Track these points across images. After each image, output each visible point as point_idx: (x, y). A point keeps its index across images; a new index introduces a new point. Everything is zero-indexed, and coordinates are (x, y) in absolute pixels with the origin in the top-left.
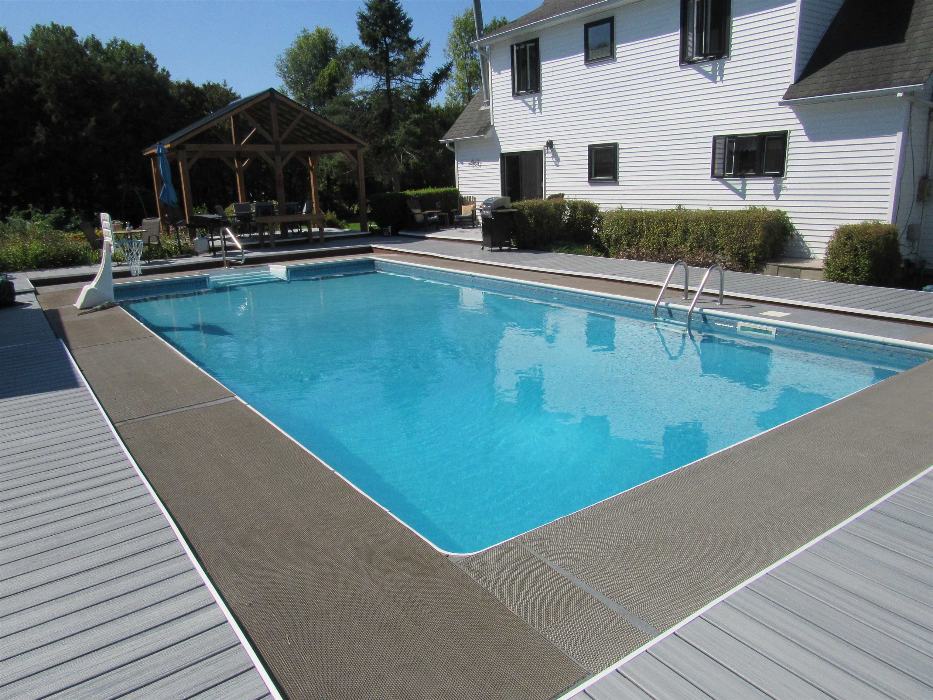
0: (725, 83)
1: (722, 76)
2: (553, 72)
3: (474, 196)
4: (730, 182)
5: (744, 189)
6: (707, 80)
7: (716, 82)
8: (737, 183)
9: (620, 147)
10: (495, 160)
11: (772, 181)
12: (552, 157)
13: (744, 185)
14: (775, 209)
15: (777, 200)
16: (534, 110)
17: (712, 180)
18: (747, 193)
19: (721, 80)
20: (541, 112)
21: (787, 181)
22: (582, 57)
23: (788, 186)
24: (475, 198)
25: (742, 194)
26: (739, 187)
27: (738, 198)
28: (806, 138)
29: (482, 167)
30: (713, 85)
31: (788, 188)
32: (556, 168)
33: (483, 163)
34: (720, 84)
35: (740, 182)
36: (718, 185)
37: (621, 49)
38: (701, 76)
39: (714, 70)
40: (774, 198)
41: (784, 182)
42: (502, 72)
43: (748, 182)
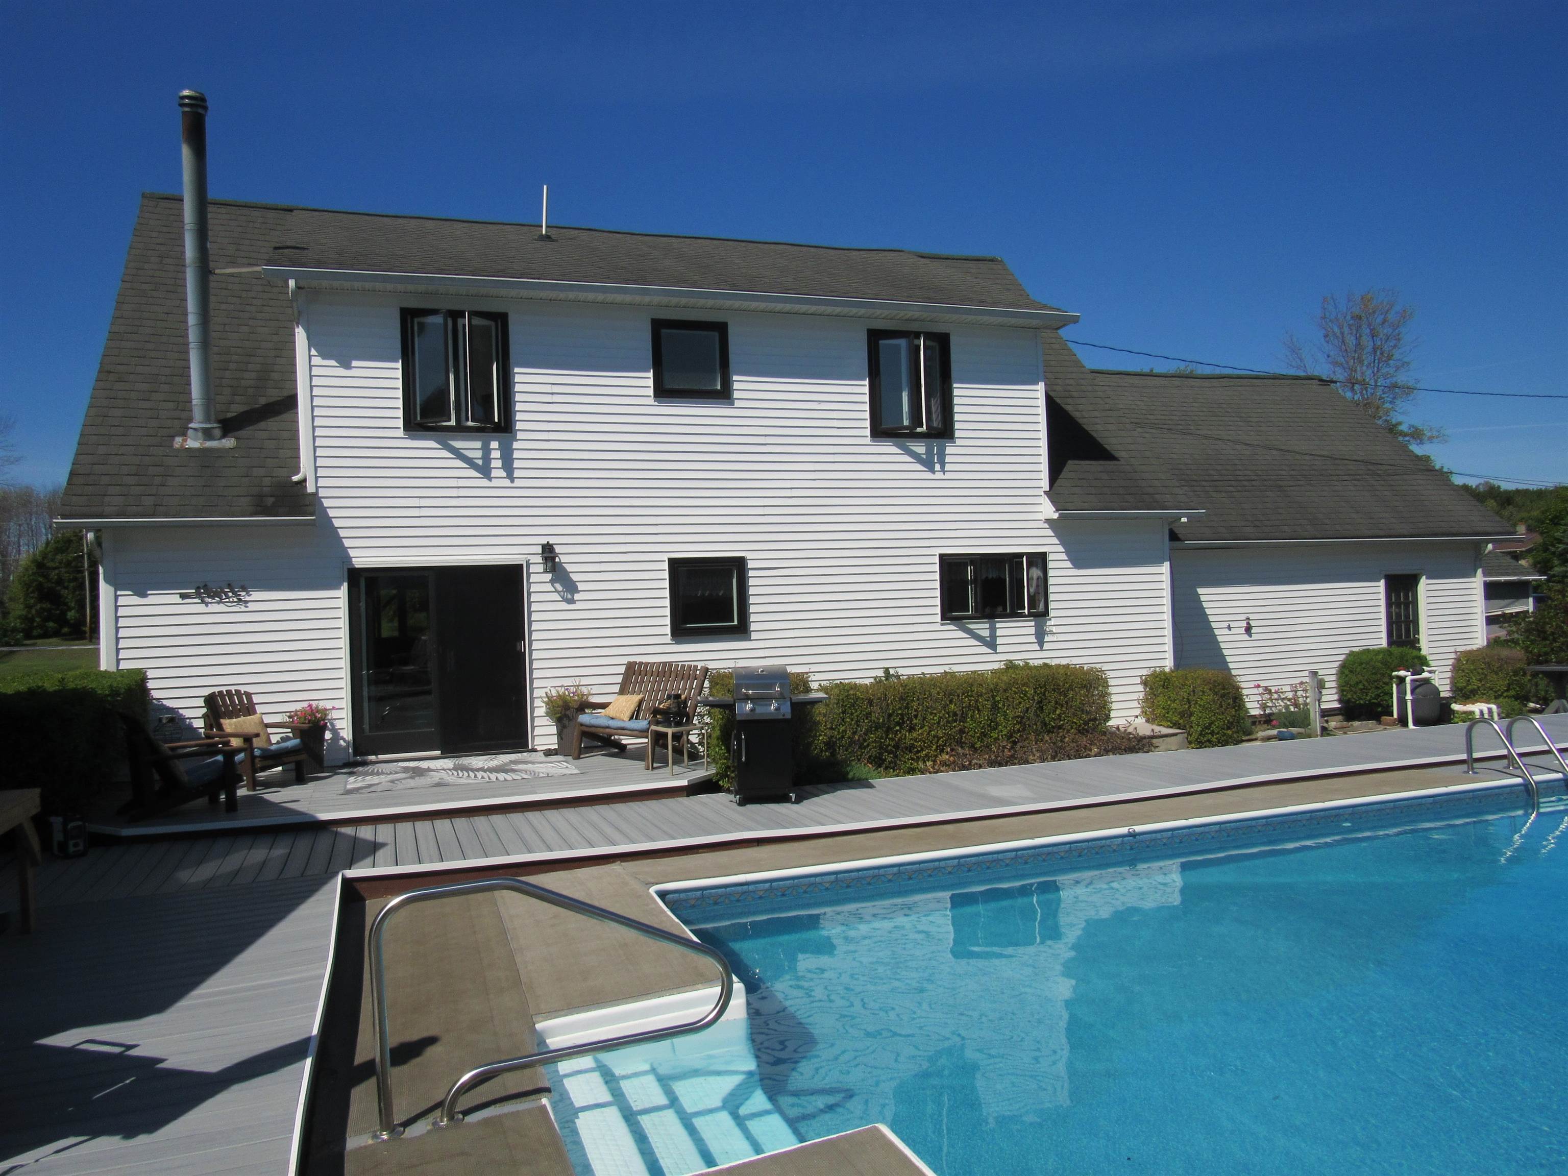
0: (948, 476)
1: (943, 464)
2: (552, 394)
3: (243, 689)
4: (971, 626)
5: (993, 636)
6: (919, 467)
7: (933, 472)
8: (982, 628)
9: (750, 565)
10: (331, 585)
11: (1033, 623)
12: (552, 582)
13: (993, 630)
14: (1041, 662)
15: (1041, 650)
16: (485, 470)
17: (942, 624)
18: (999, 641)
19: (943, 471)
20: (512, 478)
21: (1053, 622)
22: (647, 379)
23: (1054, 629)
24: (249, 695)
25: (991, 643)
26: (986, 633)
27: (985, 650)
28: (1069, 564)
29: (252, 606)
30: (929, 475)
31: (1054, 631)
32: (565, 606)
33: (256, 595)
34: (939, 475)
35: (987, 626)
36: (952, 632)
37: (741, 384)
38: (908, 459)
39: (929, 452)
40: (1037, 647)
41: (1048, 623)
42: (355, 363)
43: (998, 625)
